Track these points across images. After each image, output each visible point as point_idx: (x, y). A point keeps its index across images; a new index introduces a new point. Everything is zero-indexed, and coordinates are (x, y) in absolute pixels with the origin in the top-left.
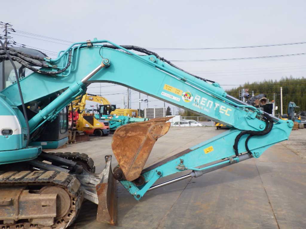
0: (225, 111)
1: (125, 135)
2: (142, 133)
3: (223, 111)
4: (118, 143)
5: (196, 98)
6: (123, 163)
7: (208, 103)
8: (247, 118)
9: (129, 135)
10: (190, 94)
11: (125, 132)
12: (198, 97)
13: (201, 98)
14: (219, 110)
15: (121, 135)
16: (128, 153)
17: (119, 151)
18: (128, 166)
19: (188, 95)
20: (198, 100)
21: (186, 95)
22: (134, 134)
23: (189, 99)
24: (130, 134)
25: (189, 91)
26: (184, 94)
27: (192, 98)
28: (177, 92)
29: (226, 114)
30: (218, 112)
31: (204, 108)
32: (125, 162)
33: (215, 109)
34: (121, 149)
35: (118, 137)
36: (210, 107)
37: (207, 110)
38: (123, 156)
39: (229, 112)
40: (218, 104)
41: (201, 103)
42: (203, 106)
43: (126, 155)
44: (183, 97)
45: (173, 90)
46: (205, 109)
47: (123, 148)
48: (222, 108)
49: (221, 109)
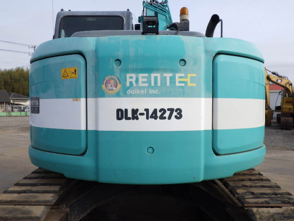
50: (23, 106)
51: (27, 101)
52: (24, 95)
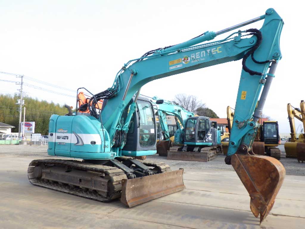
0: (216, 51)
1: (271, 176)
2: (264, 190)
3: (215, 52)
4: (268, 167)
5: (192, 57)
6: (249, 159)
7: (202, 54)
8: (235, 44)
9: (269, 179)
10: (187, 57)
11: (273, 178)
12: (193, 55)
13: (195, 55)
14: (212, 53)
15: (272, 173)
16: (254, 168)
17: (260, 163)
18: (244, 161)
19: (186, 58)
20: (194, 57)
21: (184, 59)
22: (267, 183)
23: (188, 61)
24: (269, 181)
25: (185, 56)
26: (183, 59)
27: (189, 58)
28: (178, 61)
29: (218, 52)
30: (212, 54)
31: (200, 59)
32: (249, 162)
33: (208, 55)
34: (260, 165)
35: (273, 170)
36: (205, 56)
37: (203, 59)
38: (255, 163)
39: (220, 50)
40: (209, 49)
41: (197, 57)
42: (199, 58)
43: (254, 166)
44: (183, 62)
45: (176, 62)
46: (202, 59)
47: (261, 167)
48: (214, 50)
49: (212, 51)
50: (4, 134)
51: (7, 129)
52: (4, 122)
